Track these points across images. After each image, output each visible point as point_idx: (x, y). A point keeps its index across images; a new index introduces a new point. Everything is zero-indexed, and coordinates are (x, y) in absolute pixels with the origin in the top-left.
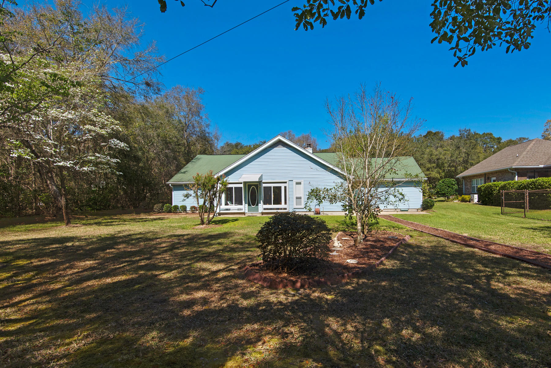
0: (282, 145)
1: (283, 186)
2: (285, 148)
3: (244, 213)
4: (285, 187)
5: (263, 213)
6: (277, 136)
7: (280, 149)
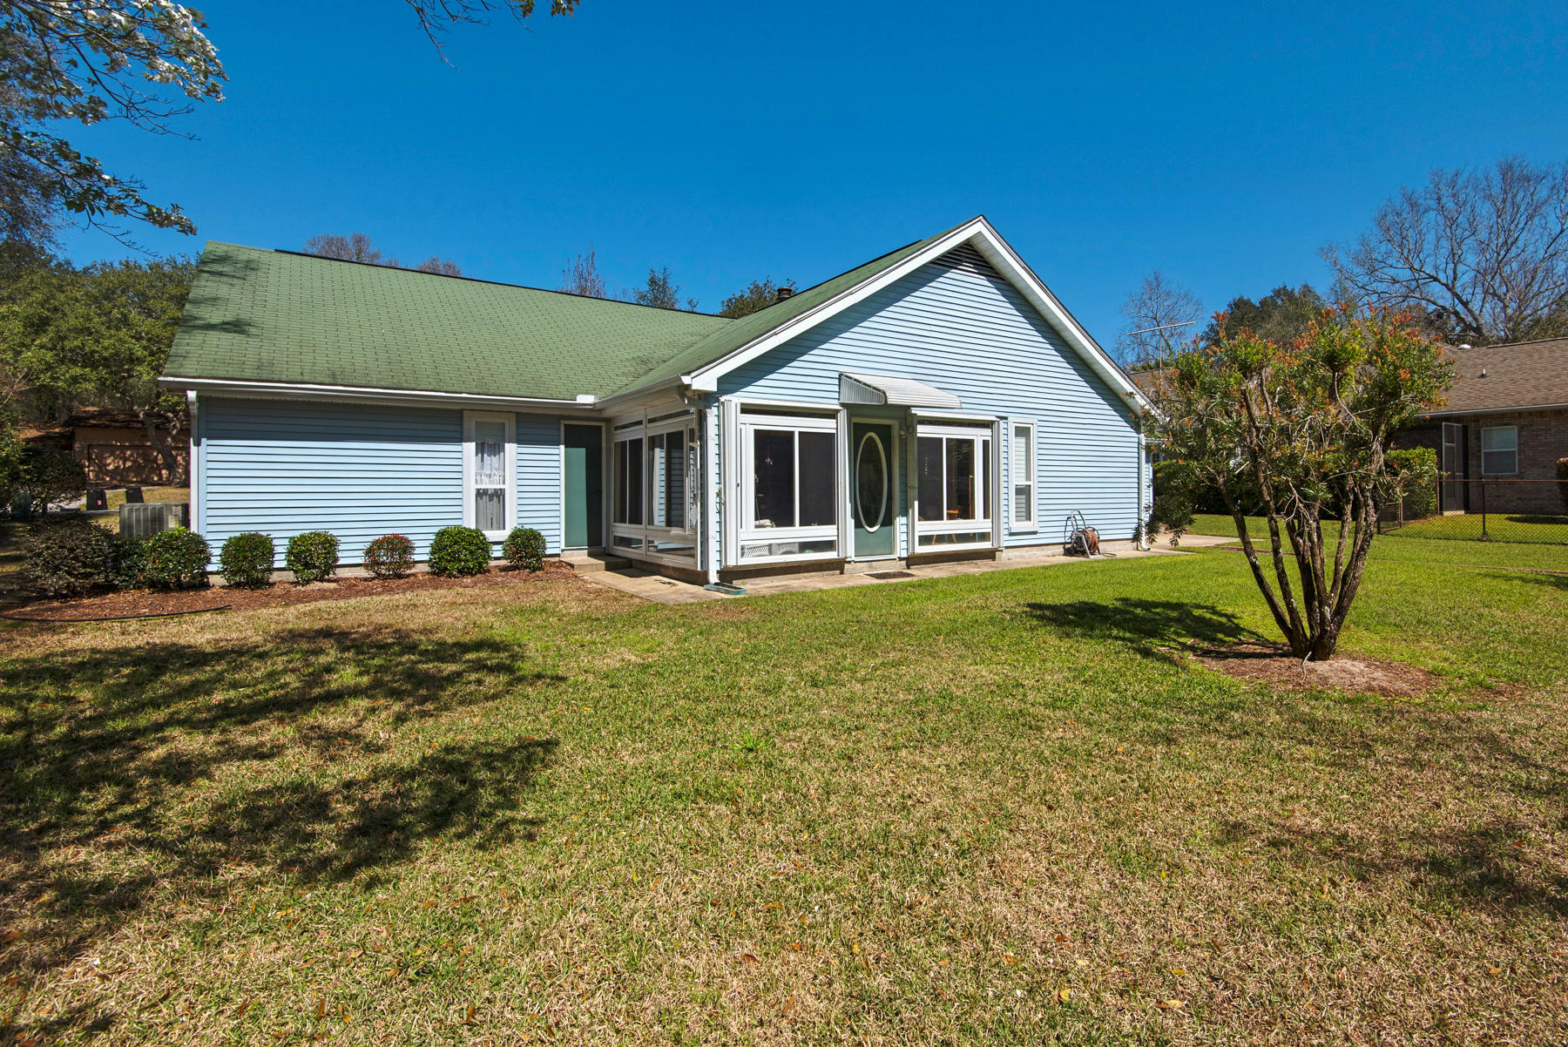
0: (976, 266)
1: (978, 436)
2: (983, 281)
3: (838, 566)
4: (986, 443)
5: (912, 560)
6: (969, 221)
7: (964, 280)
